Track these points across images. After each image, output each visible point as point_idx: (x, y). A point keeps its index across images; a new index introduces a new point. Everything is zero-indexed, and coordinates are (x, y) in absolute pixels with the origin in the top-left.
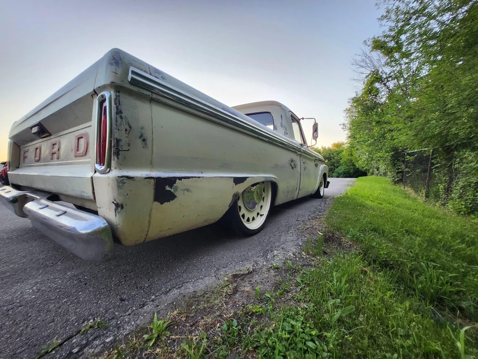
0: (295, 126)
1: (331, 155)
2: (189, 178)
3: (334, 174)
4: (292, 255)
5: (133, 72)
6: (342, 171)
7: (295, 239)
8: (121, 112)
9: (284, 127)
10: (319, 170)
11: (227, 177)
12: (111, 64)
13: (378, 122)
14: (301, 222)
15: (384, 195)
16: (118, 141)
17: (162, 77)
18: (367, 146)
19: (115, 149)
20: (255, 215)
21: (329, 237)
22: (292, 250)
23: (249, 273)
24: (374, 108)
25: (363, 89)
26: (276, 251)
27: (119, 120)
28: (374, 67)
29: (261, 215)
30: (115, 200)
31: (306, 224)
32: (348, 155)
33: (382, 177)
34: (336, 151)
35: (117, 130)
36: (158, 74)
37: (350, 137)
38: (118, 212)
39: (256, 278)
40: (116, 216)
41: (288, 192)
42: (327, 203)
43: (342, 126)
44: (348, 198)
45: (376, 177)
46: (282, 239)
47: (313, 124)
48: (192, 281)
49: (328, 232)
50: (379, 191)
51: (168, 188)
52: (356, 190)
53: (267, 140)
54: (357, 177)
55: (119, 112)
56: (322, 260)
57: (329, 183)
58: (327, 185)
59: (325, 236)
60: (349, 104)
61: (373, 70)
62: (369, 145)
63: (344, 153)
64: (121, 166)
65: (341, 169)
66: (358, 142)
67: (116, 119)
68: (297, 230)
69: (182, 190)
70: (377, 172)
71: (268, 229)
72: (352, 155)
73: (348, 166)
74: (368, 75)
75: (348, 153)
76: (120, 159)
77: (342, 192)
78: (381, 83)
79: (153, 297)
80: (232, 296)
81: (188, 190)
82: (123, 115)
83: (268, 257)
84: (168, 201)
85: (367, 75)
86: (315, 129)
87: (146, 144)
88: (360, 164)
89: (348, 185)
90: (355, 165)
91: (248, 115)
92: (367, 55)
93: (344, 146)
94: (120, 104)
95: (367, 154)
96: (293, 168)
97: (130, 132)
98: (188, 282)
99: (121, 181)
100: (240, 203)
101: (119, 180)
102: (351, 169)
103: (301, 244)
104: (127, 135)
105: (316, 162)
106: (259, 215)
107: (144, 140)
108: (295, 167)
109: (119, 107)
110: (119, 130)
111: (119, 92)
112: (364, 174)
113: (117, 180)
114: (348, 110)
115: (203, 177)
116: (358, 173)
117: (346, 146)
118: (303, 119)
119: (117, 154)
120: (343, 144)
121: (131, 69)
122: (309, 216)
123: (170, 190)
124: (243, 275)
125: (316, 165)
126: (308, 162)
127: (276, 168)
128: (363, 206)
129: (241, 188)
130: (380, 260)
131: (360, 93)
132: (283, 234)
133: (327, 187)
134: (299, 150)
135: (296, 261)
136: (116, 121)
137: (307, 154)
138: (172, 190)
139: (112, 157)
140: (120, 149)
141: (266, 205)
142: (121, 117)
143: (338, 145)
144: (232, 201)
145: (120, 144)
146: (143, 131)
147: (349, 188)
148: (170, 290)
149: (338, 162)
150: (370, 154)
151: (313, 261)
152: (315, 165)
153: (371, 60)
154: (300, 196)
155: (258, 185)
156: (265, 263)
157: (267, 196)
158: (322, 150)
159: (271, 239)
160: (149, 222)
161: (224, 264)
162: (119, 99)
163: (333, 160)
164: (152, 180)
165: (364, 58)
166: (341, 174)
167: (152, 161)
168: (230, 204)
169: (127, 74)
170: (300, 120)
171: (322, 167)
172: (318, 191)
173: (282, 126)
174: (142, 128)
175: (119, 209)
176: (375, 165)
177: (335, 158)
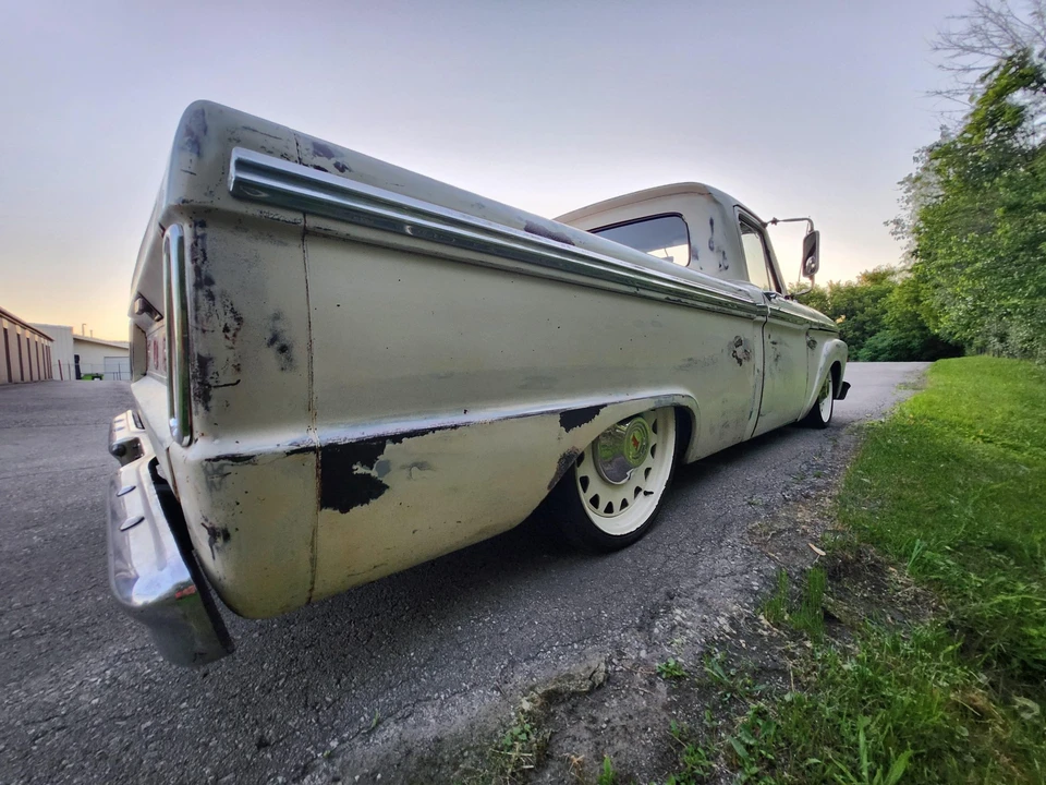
0: (750, 242)
1: (856, 302)
2: (423, 432)
3: (863, 352)
4: (727, 628)
5: (241, 165)
6: (885, 344)
7: (740, 568)
8: (210, 281)
9: (719, 251)
10: (819, 356)
11: (542, 413)
12: (182, 149)
13: (1012, 208)
14: (760, 510)
15: (1024, 416)
16: (204, 362)
17: (337, 165)
18: (969, 277)
19: (197, 386)
20: (628, 493)
21: (846, 562)
22: (728, 606)
23: (592, 687)
24: (1003, 168)
25: (966, 118)
26: (678, 611)
27: (205, 304)
28: (1015, 41)
29: (646, 493)
30: (206, 520)
31: (775, 518)
32: (908, 301)
33: (1016, 361)
34: (871, 293)
35: (200, 332)
36: (325, 159)
37: (914, 253)
38: (217, 548)
39: (612, 710)
40: (214, 558)
41: (726, 425)
42: (841, 443)
43: (892, 226)
44: (905, 430)
45: (996, 360)
46: (702, 569)
47: (804, 235)
48: (439, 697)
49: (844, 549)
50: (1008, 407)
51: (359, 469)
52: (931, 403)
53: (663, 296)
54: (933, 359)
55: (203, 282)
56: (819, 655)
57: (847, 386)
58: (841, 390)
59: (832, 558)
60: (916, 165)
61: (1009, 53)
62: (980, 274)
63: (892, 298)
64: (216, 428)
65: (884, 339)
66: (941, 267)
67: (196, 301)
68: (746, 536)
69: (403, 467)
70: (998, 346)
71: (665, 529)
72: (917, 301)
73: (905, 330)
74: (991, 73)
75: (906, 296)
76: (213, 410)
77: (887, 409)
78: (1035, 89)
79: (334, 744)
80: (533, 776)
81: (421, 466)
82: (215, 289)
83: (656, 631)
84: (365, 501)
85: (987, 71)
86: (811, 246)
87: (290, 359)
88: (945, 325)
89: (906, 386)
90: (926, 328)
91: (594, 231)
92: (990, 10)
93: (892, 279)
94: (205, 259)
95: (970, 298)
96: (740, 361)
97: (239, 334)
98: (429, 699)
99: (216, 472)
100: (586, 469)
101: (210, 469)
102: (914, 337)
103: (756, 585)
104: (229, 343)
105: (813, 335)
106: (642, 493)
107: (283, 349)
108: (748, 359)
109: (204, 268)
110: (204, 331)
111: (203, 225)
112: (955, 350)
113: (205, 469)
114: (914, 181)
115: (467, 425)
116: (934, 348)
117: (898, 279)
118: (775, 221)
119: (205, 397)
120: (893, 273)
121: (238, 153)
122: (786, 489)
123: (368, 471)
124: (574, 694)
125: (812, 344)
126: (787, 338)
127: (689, 368)
128: (955, 458)
129: (583, 436)
130: (1024, 655)
131: (955, 130)
132: (707, 548)
133: (842, 397)
134: (761, 311)
135: (738, 649)
136: (197, 309)
137: (782, 319)
138: (374, 473)
139: (193, 405)
140: (212, 382)
141: (661, 466)
142: (211, 296)
143: (876, 278)
144: (557, 473)
145: (211, 369)
146: (280, 326)
147: (908, 395)
148: (379, 722)
149: (875, 320)
150: (980, 298)
151: (792, 656)
152: (808, 344)
153: (1006, 23)
154: (763, 428)
155: (635, 421)
156: (643, 654)
157: (664, 442)
158: (829, 290)
159: (670, 565)
160: (313, 561)
161: (530, 647)
162: (204, 244)
163: (860, 317)
164: (312, 456)
165: (980, 21)
166: (883, 350)
167: (310, 402)
168: (552, 483)
169: (225, 172)
170: (765, 225)
171: (830, 346)
172: (816, 409)
173: (712, 249)
174: (276, 317)
175: (220, 541)
176: (995, 328)
177: (868, 310)
